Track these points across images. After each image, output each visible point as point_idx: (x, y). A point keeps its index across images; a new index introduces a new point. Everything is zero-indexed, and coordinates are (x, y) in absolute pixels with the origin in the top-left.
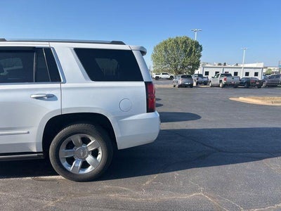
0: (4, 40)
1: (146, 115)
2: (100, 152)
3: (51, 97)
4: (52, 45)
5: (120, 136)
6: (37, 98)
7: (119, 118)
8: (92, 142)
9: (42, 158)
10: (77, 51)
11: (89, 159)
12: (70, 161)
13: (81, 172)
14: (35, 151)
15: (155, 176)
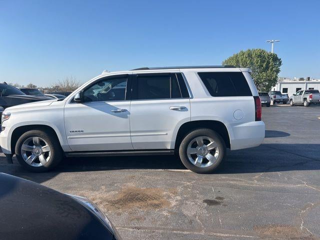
0: (147, 69)
1: (254, 123)
2: (217, 151)
3: (183, 109)
4: (181, 71)
5: (233, 139)
6: (174, 109)
7: (233, 125)
8: (211, 143)
9: (173, 154)
10: (200, 74)
11: (208, 156)
12: (194, 157)
13: (202, 166)
14: (169, 148)
15: (261, 174)
